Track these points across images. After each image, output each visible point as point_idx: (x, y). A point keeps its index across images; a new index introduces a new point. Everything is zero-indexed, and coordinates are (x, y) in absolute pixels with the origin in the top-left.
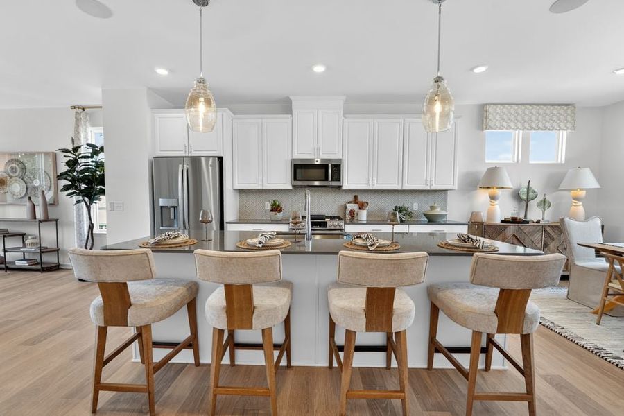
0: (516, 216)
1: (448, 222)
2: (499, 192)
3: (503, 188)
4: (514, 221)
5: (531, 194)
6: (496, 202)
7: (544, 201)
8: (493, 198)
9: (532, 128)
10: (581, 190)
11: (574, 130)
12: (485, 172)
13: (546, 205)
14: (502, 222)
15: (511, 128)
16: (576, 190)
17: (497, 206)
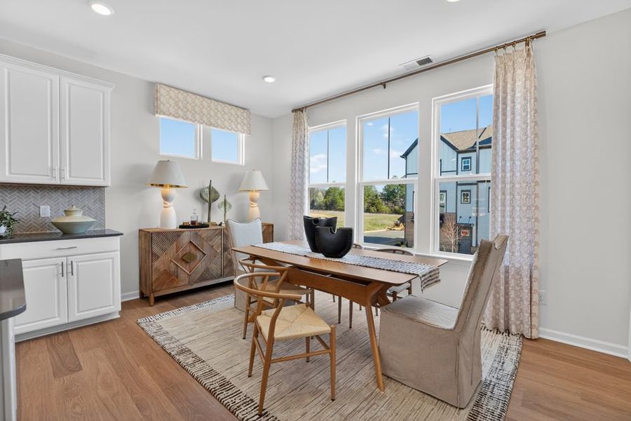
0: (195, 219)
1: (107, 233)
2: (173, 191)
3: (178, 186)
4: (194, 225)
5: (213, 195)
6: (169, 204)
7: (225, 202)
8: (166, 198)
9: (211, 124)
10: (256, 191)
11: (249, 134)
12: (155, 166)
13: (227, 206)
14: (181, 227)
15: (187, 119)
16: (252, 191)
17: (172, 207)
